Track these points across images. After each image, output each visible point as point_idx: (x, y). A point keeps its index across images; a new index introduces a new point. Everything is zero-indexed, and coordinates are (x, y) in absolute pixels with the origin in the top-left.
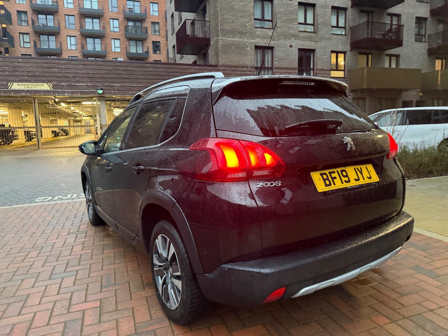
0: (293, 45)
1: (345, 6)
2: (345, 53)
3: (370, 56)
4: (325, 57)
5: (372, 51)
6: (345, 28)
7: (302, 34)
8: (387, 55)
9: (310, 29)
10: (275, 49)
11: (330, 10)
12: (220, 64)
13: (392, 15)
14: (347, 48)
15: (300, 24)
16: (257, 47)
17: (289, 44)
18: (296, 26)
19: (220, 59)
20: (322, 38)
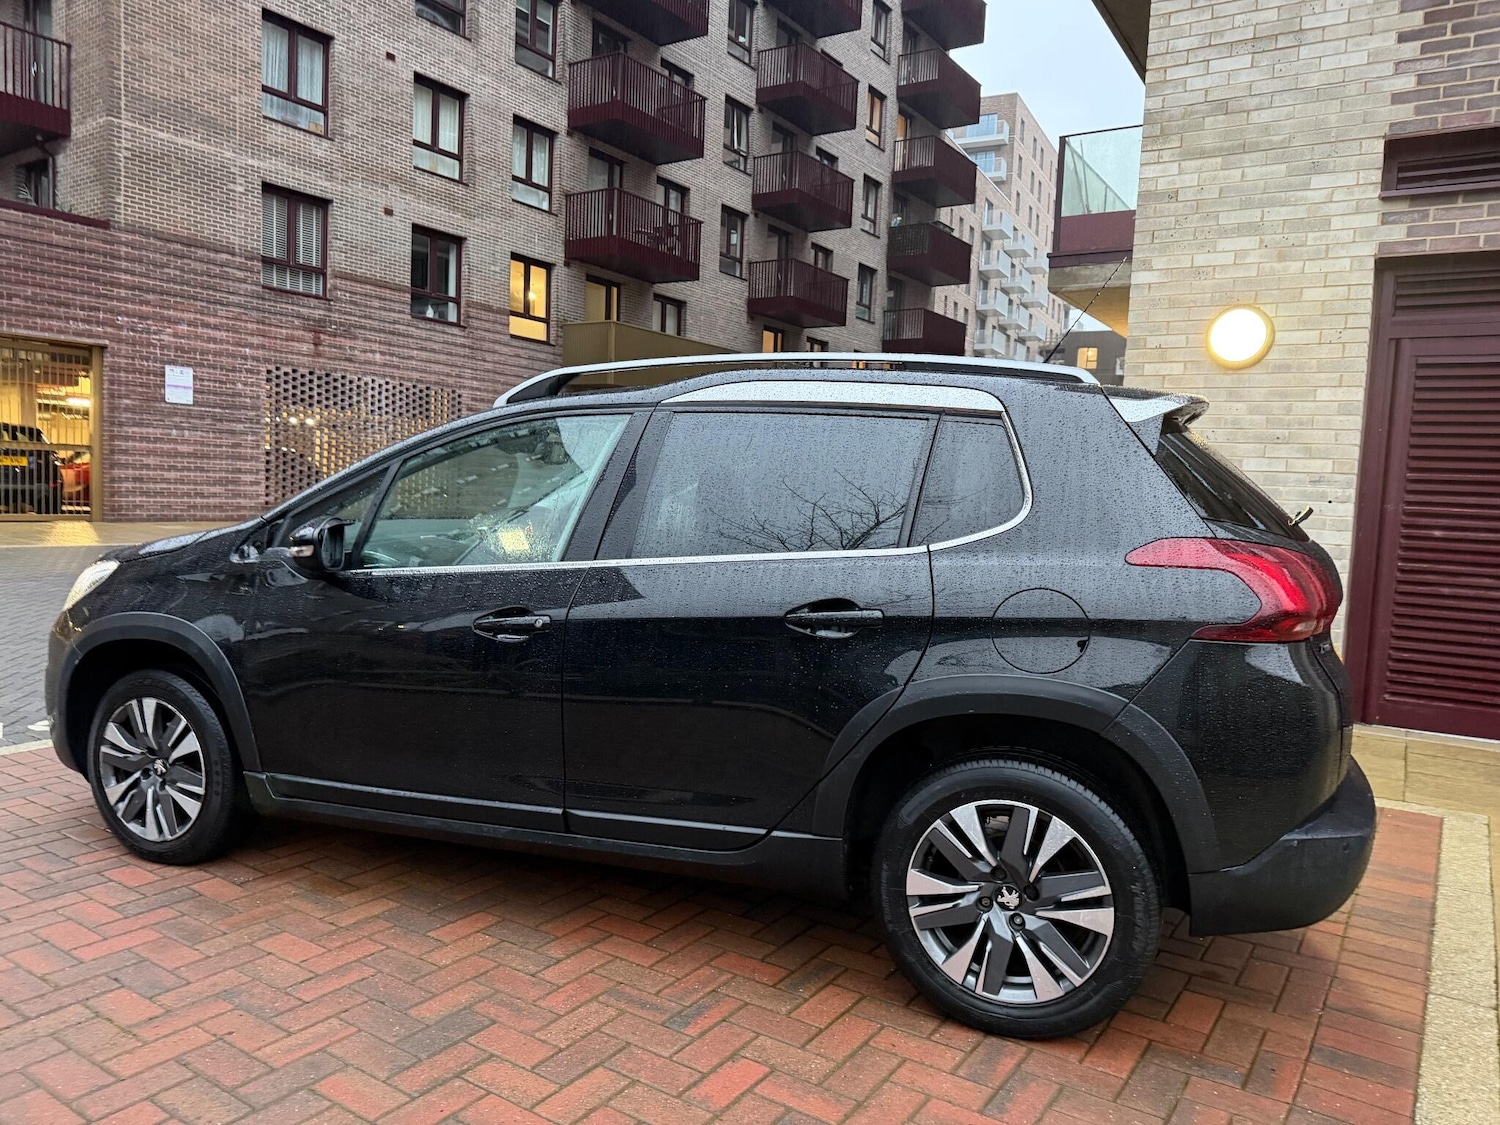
0: (396, 211)
1: (550, 126)
2: (548, 267)
3: (615, 290)
4: (492, 268)
5: (620, 278)
6: (548, 190)
7: (424, 180)
8: (658, 297)
9: (450, 168)
10: (334, 210)
11: (510, 127)
12: (121, 218)
13: (669, 185)
14: (557, 255)
15: (417, 143)
16: (269, 189)
17: (383, 203)
18: (407, 149)
19: (120, 199)
20: (487, 208)
